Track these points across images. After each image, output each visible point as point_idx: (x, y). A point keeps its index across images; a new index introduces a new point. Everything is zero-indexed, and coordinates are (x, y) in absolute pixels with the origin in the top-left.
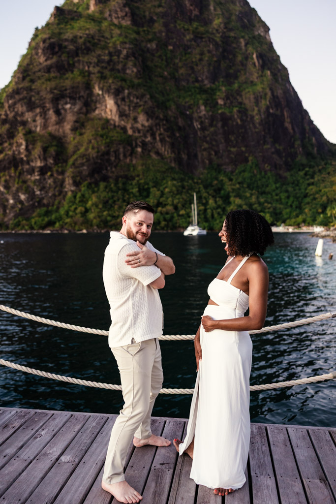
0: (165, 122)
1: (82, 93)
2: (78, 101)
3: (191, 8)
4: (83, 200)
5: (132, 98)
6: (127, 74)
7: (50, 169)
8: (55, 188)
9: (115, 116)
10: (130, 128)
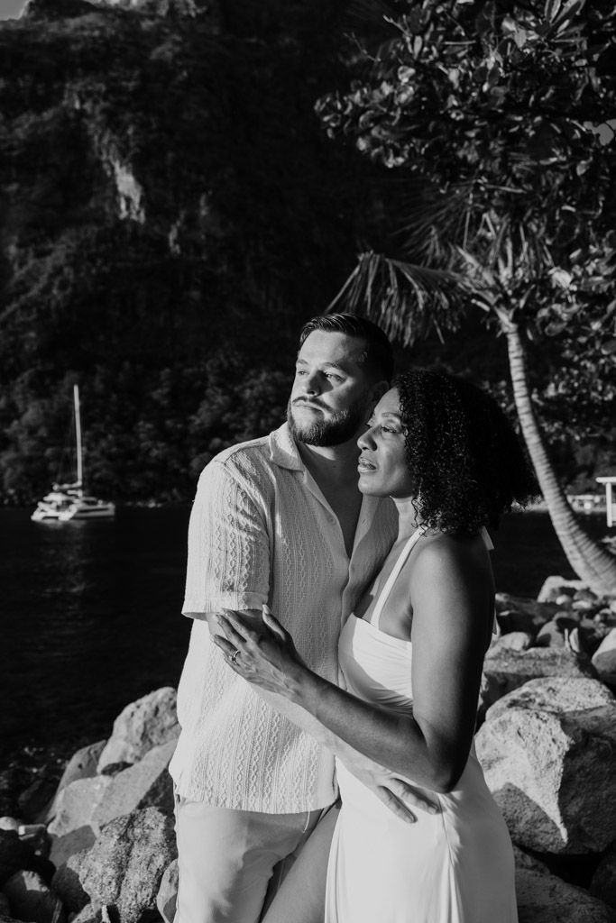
5: (185, 173)
9: (138, 213)
10: (176, 242)
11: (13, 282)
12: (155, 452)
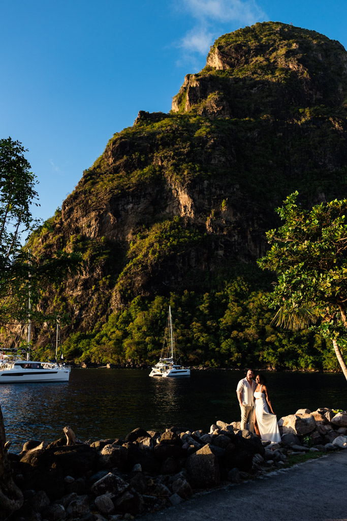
0: (261, 216)
1: (150, 190)
2: (142, 200)
3: (311, 92)
4: (128, 320)
5: (213, 190)
6: (212, 164)
7: (96, 281)
8: (98, 306)
9: (190, 213)
10: (210, 226)
11: (129, 252)
12: (202, 339)
